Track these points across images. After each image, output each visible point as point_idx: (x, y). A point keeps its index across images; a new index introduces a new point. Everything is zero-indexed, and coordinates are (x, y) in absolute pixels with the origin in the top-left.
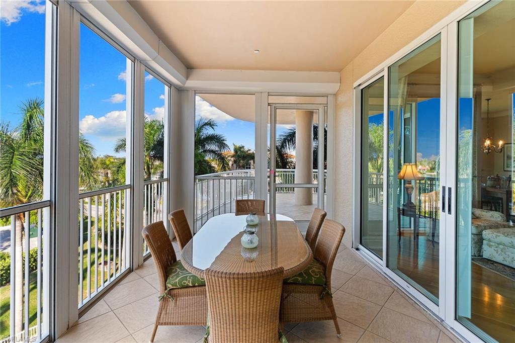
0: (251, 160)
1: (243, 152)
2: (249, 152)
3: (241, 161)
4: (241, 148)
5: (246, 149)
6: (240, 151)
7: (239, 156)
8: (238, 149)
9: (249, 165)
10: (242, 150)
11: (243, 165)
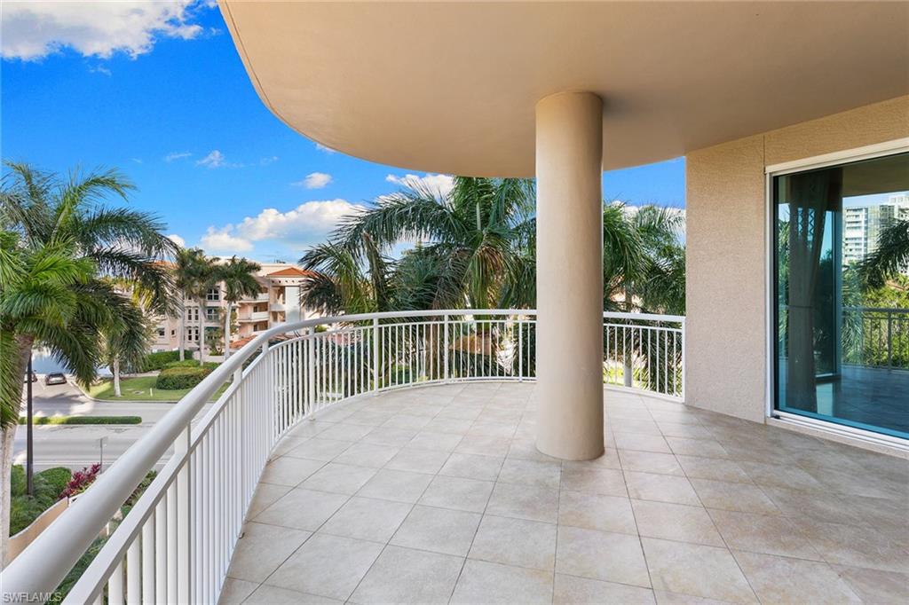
0: (220, 280)
1: (200, 262)
2: (216, 263)
3: (197, 283)
4: (195, 253)
5: (208, 256)
6: (194, 260)
7: (190, 273)
8: (189, 257)
9: (216, 292)
10: (198, 256)
11: (201, 291)
